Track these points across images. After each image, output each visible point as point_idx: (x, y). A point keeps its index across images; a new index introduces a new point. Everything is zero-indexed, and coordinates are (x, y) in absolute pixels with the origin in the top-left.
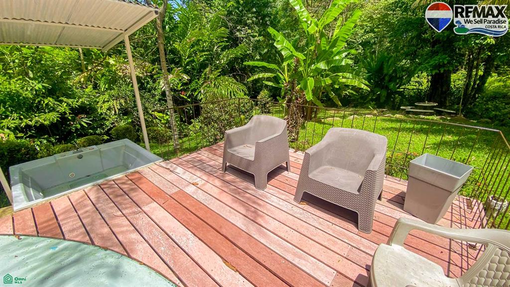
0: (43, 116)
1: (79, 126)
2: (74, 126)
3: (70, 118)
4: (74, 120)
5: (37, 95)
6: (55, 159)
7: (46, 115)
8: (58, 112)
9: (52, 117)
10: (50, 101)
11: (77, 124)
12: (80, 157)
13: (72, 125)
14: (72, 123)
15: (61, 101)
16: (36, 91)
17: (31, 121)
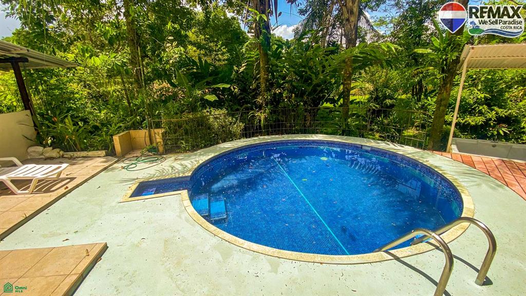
0: (473, 118)
1: (495, 133)
2: (492, 132)
3: (492, 124)
4: (494, 127)
5: (475, 103)
6: (478, 141)
7: (475, 117)
8: (486, 117)
9: (479, 120)
10: (484, 108)
11: (495, 131)
12: (494, 146)
13: (490, 131)
14: (491, 129)
15: (492, 110)
16: (478, 99)
17: (462, 120)
